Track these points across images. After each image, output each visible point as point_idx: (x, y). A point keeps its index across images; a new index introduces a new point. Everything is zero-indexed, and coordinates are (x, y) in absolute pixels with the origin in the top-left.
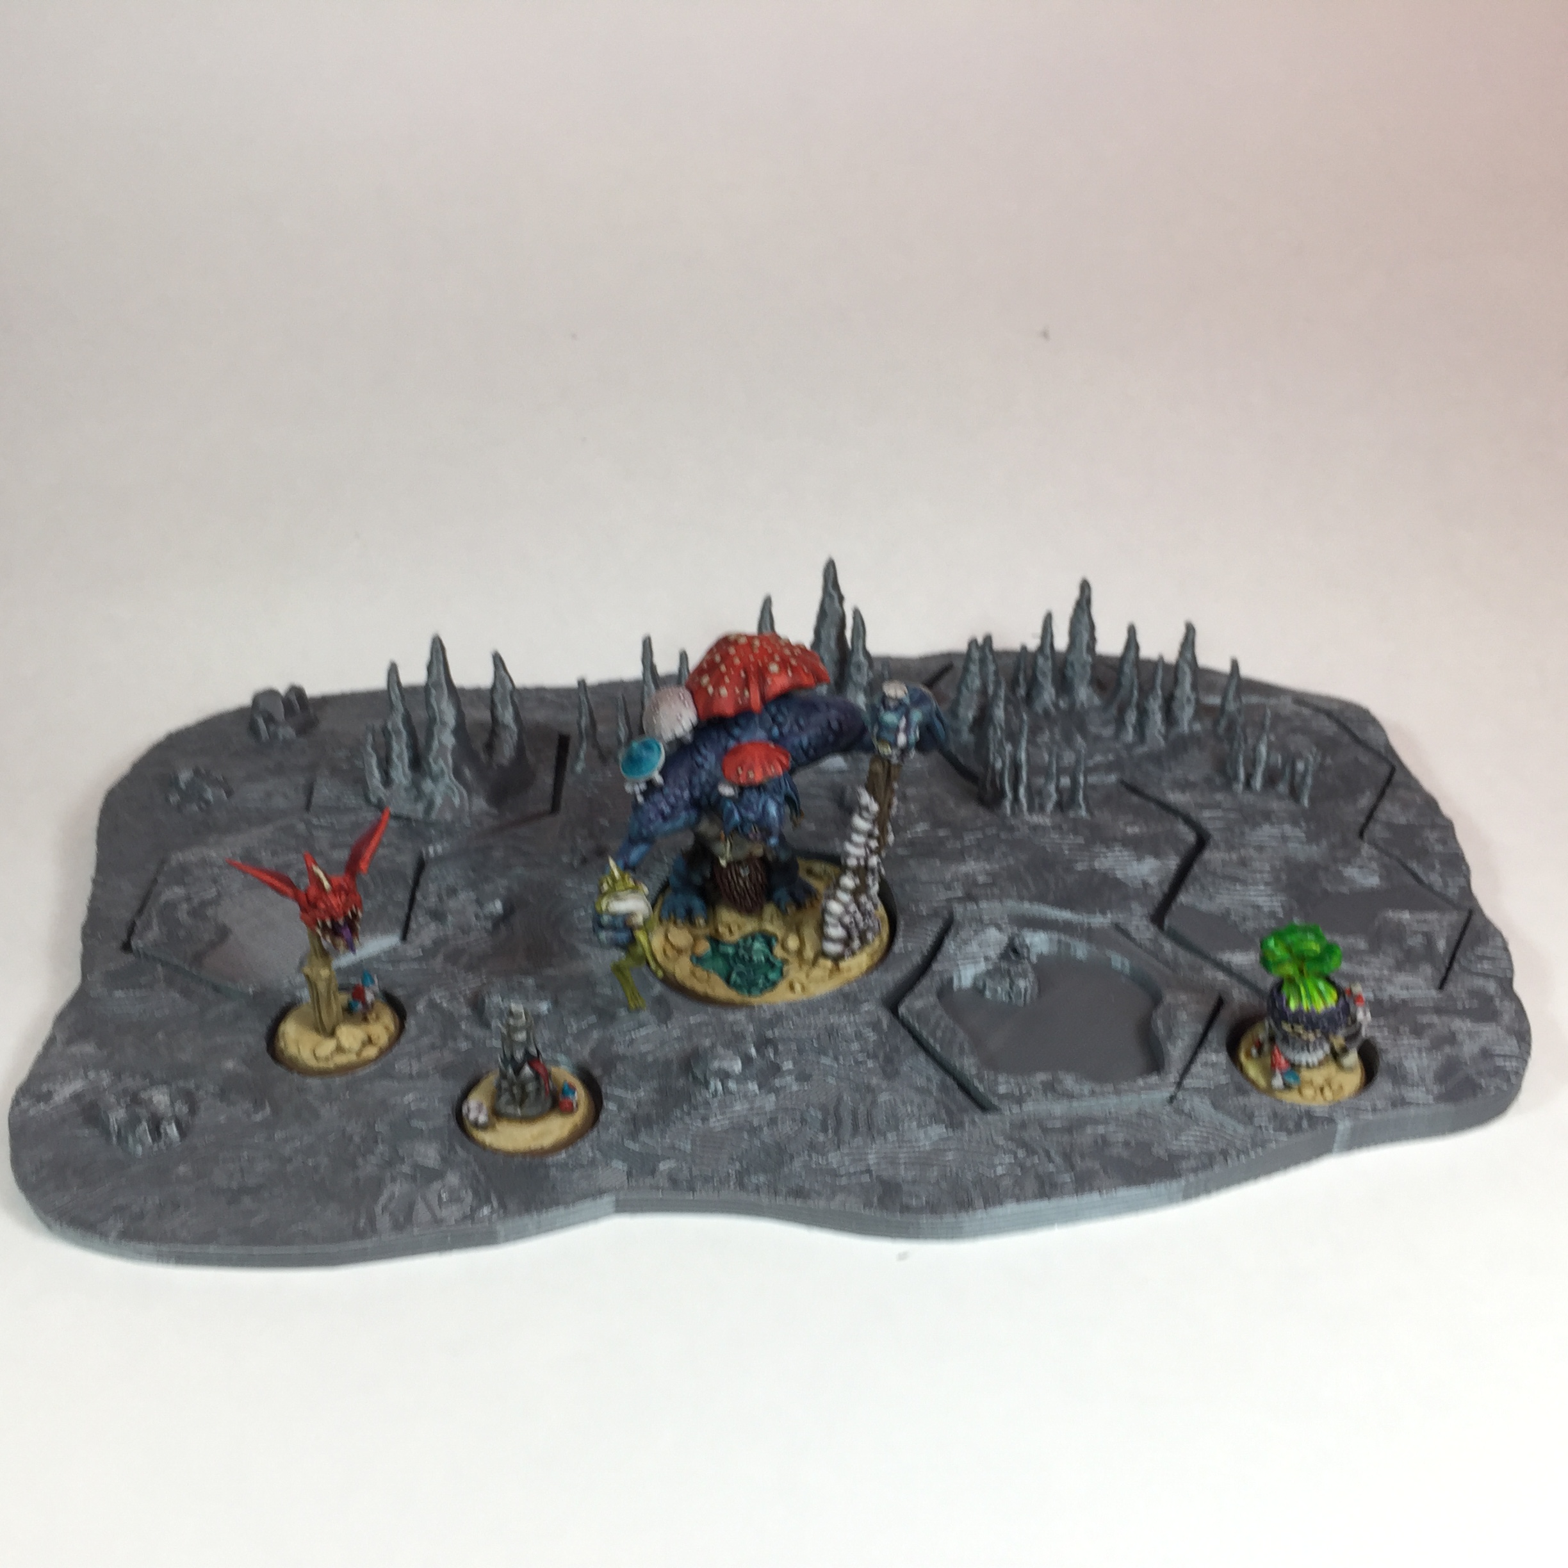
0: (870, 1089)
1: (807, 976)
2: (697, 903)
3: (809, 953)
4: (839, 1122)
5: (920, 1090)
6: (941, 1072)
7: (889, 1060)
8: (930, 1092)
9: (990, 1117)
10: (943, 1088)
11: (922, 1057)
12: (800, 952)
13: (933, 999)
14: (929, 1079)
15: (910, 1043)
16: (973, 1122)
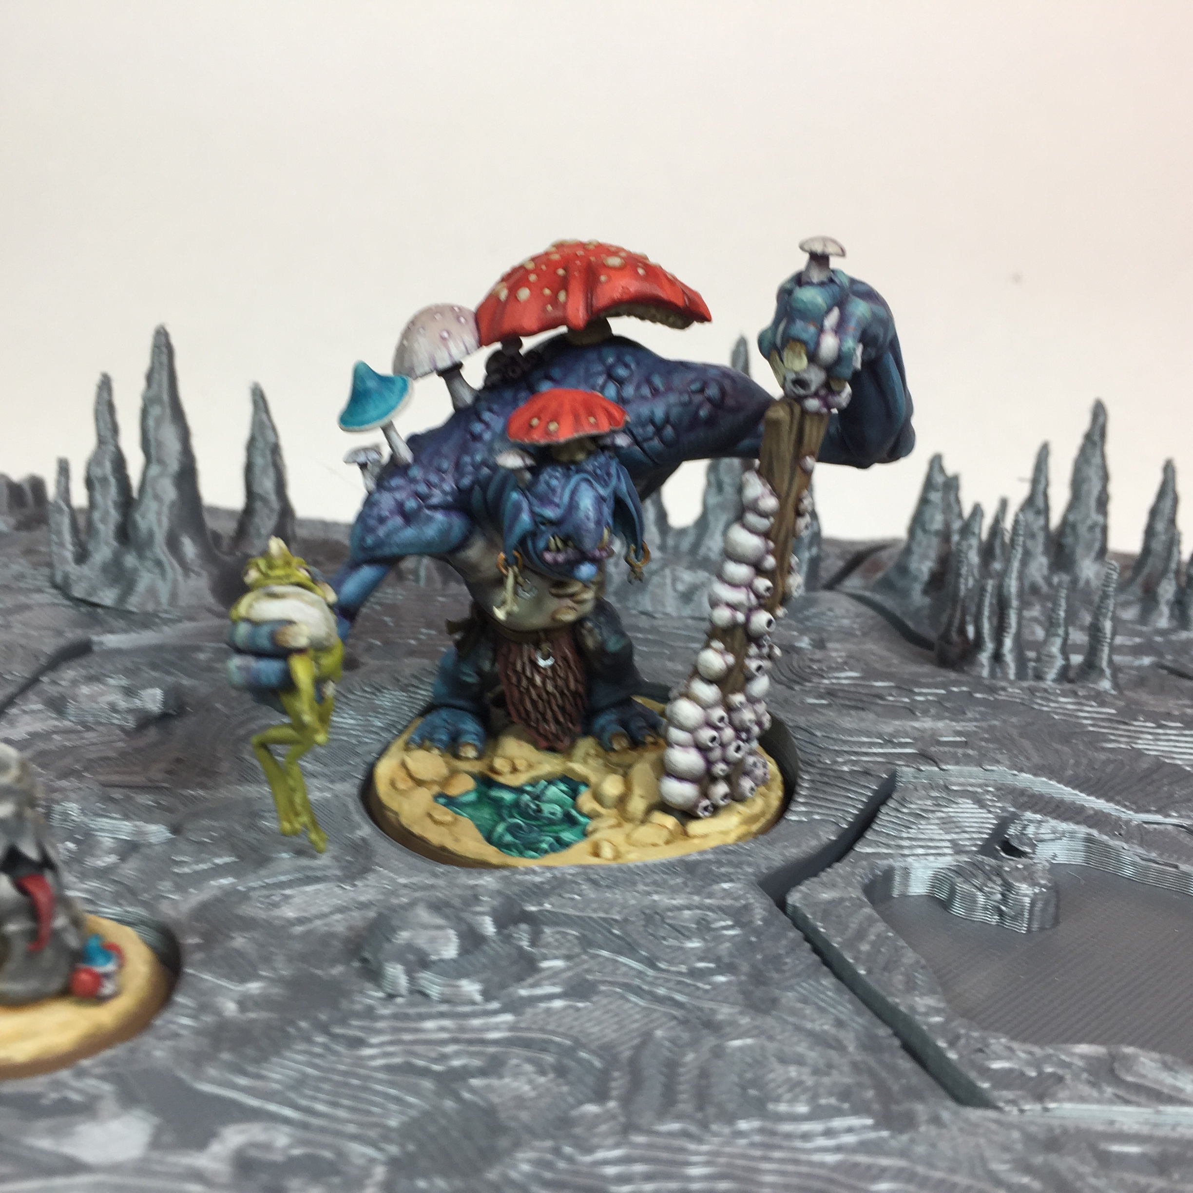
0: (711, 1025)
1: (628, 836)
2: (470, 726)
3: (637, 805)
4: (636, 1082)
5: (819, 1039)
6: (869, 1014)
7: (758, 978)
8: (839, 1047)
9: (974, 1114)
10: (870, 1045)
11: (828, 981)
12: (622, 801)
13: (856, 893)
14: (840, 1024)
15: (806, 956)
16: (936, 1120)
